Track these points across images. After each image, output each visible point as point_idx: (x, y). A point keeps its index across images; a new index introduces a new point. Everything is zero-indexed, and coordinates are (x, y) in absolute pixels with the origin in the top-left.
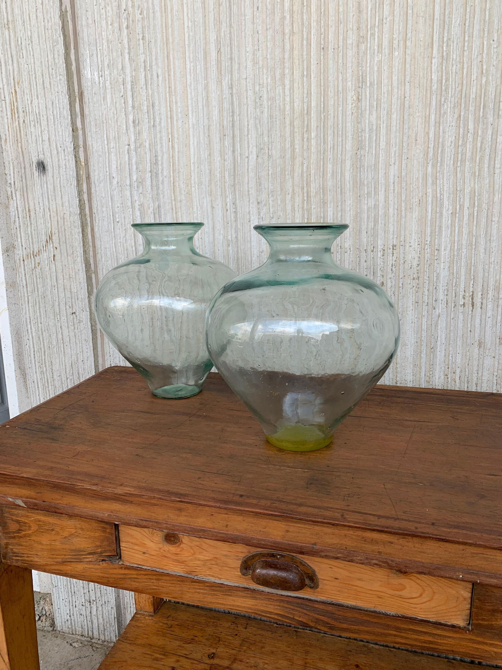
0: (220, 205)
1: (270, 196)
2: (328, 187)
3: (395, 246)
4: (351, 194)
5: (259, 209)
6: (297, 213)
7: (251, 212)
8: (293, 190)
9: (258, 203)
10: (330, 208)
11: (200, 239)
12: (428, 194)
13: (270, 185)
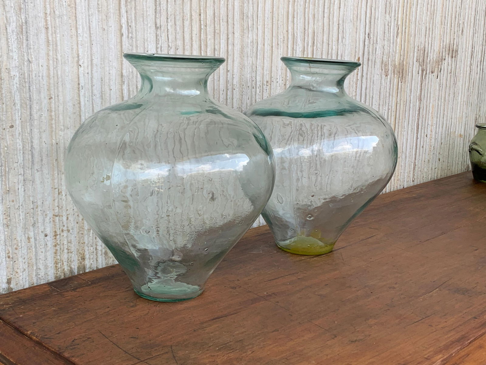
0: (113, 27)
1: (169, 20)
2: (221, 16)
3: (268, 81)
4: (238, 26)
5: (157, 36)
6: (194, 43)
7: (149, 39)
8: (191, 15)
9: (157, 28)
10: (223, 40)
11: (86, 75)
12: (289, 31)
13: (169, 6)
